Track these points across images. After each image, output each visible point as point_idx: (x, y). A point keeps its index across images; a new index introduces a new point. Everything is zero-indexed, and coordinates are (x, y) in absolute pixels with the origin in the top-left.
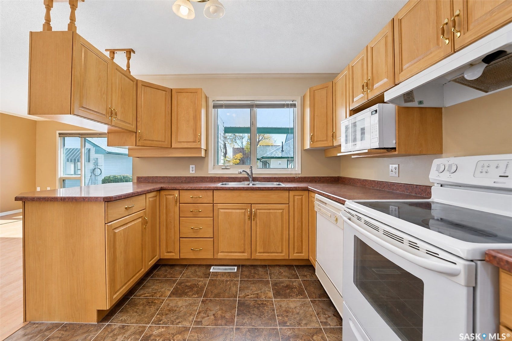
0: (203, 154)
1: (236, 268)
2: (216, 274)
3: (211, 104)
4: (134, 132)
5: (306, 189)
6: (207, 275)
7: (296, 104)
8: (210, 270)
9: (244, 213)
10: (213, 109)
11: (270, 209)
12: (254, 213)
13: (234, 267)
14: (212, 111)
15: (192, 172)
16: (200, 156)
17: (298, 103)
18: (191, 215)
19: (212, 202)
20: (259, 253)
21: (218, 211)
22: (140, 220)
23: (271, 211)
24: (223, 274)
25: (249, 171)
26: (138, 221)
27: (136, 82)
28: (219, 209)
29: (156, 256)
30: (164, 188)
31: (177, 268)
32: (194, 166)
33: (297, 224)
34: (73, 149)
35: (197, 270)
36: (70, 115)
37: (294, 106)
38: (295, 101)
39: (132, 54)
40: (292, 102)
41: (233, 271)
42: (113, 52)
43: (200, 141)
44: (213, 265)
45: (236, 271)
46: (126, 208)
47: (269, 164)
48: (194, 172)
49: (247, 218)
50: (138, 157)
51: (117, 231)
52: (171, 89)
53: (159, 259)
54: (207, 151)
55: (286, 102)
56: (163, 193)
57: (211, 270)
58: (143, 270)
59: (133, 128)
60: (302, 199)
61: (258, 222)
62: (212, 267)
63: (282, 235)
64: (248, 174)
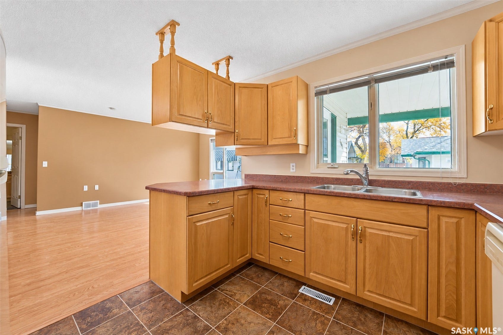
0: (302, 150)
1: (333, 299)
2: (305, 298)
3: (312, 92)
4: (232, 132)
5: (471, 209)
6: (293, 295)
7: (455, 60)
8: (300, 288)
9: (347, 228)
10: (315, 98)
11: (389, 231)
12: (360, 232)
13: (331, 297)
14: (314, 100)
15: (293, 171)
16: (298, 153)
17: (459, 57)
18: (280, 218)
19: (303, 208)
20: (369, 291)
21: (311, 220)
22: (227, 216)
23: (391, 234)
24: (313, 301)
25: (362, 172)
26: (225, 217)
27: (234, 85)
28: (312, 217)
29: (246, 254)
30: (256, 187)
31: (267, 274)
32: (294, 164)
33: (447, 266)
34: (231, 151)
35: (286, 284)
36: (170, 122)
37: (450, 64)
38: (452, 55)
39: (231, 60)
40: (444, 60)
41: (328, 303)
42: (217, 64)
43: (296, 135)
44: (305, 284)
45: (331, 303)
46: (210, 204)
47: (429, 162)
48: (295, 170)
49: (350, 236)
50: (246, 156)
51: (198, 224)
52: (267, 85)
53: (251, 258)
54: (309, 147)
55: (432, 62)
56: (255, 191)
57: (300, 291)
58: (229, 265)
59: (231, 128)
60: (458, 224)
61: (367, 245)
62: (303, 287)
63: (412, 277)
64: (360, 176)
